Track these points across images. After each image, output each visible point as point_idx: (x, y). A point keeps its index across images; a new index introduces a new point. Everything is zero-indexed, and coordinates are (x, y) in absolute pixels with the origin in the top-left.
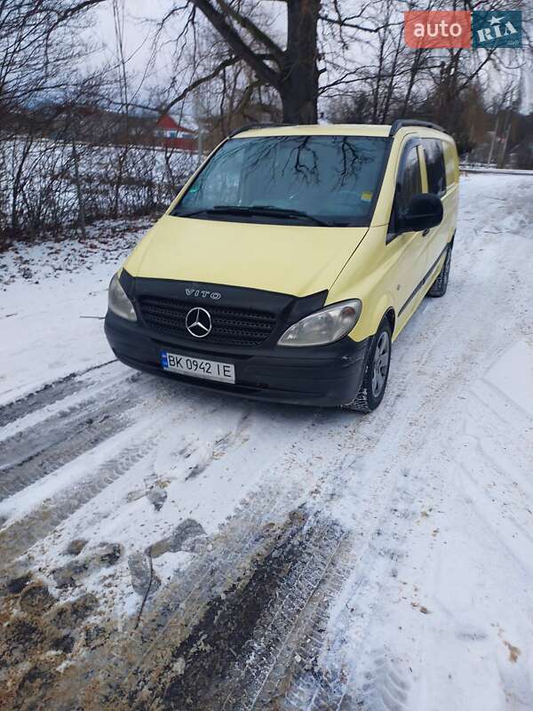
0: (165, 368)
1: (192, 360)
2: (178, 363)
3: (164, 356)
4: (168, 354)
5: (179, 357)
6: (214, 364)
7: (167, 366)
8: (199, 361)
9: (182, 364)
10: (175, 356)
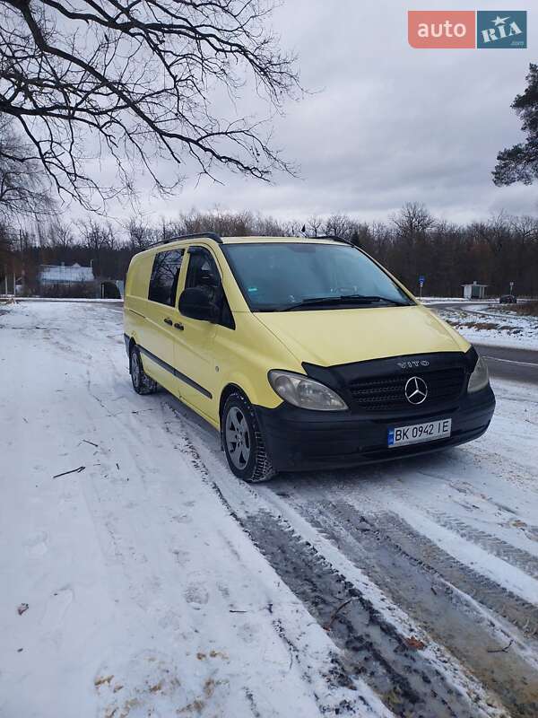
0: (390, 446)
1: (418, 426)
2: (404, 434)
3: (391, 433)
4: (396, 429)
5: (406, 428)
6: (436, 424)
7: (392, 443)
8: (424, 425)
9: (407, 435)
10: (401, 429)
